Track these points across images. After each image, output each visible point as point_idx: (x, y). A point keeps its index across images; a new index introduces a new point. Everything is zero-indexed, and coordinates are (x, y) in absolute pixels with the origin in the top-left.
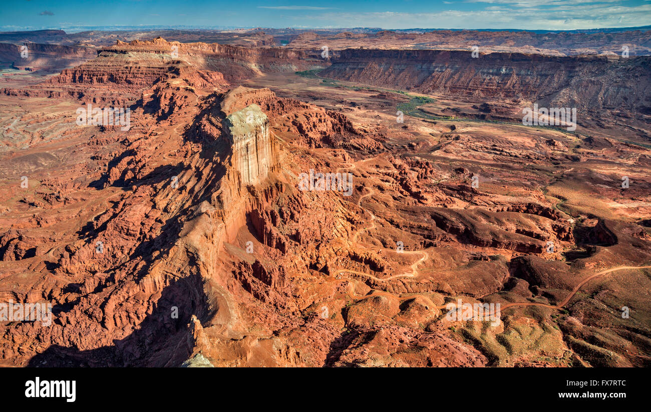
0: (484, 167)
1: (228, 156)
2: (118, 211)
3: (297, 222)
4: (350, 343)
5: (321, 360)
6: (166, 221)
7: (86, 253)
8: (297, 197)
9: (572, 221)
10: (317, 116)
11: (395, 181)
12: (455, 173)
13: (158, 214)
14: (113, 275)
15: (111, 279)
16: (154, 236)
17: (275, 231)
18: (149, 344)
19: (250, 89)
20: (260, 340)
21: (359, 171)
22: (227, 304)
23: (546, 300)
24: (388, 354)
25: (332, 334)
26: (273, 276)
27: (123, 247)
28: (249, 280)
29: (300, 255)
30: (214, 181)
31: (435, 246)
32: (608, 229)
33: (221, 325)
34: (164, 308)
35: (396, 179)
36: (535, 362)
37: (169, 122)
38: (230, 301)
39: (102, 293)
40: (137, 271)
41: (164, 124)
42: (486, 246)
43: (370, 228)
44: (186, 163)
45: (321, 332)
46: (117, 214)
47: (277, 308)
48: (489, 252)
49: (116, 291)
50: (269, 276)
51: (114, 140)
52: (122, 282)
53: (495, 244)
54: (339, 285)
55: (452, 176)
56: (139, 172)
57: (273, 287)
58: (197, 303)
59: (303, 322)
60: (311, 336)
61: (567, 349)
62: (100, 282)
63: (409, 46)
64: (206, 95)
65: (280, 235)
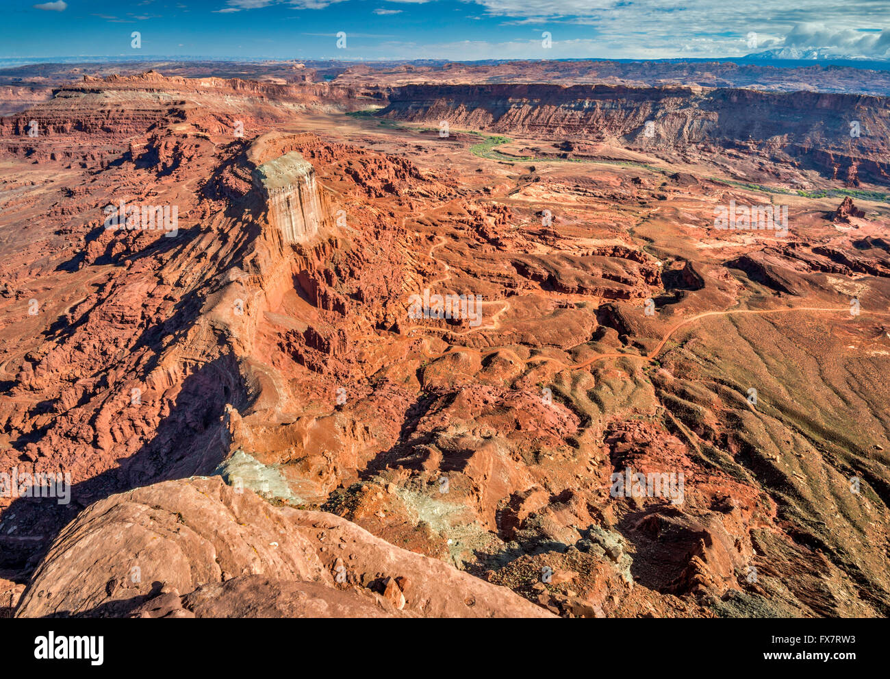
0: (567, 210)
1: (263, 213)
2: (104, 295)
3: (359, 279)
4: (428, 408)
5: (395, 432)
6: (181, 298)
7: (59, 357)
8: (356, 252)
9: (660, 264)
10: (375, 162)
11: (470, 229)
12: (535, 217)
13: (168, 291)
14: (104, 379)
15: (104, 383)
16: (163, 318)
17: (331, 293)
18: (166, 454)
19: (286, 134)
20: (319, 419)
21: (429, 219)
22: (273, 384)
23: (637, 351)
24: (472, 418)
25: (407, 400)
26: (331, 342)
27: (117, 339)
28: (301, 351)
29: (364, 315)
30: (246, 243)
31: (517, 294)
32: (695, 272)
33: (266, 410)
34: (186, 404)
35: (471, 226)
36: (628, 421)
37: (175, 178)
38: (277, 379)
39: (90, 404)
40: (141, 366)
41: (168, 181)
42: (572, 292)
43: (444, 280)
44: (204, 225)
45: (393, 400)
46: (104, 300)
47: (339, 378)
48: (574, 299)
49: (111, 397)
50: (326, 343)
51: (90, 205)
52: (119, 383)
53: (581, 290)
54: (412, 344)
55: (533, 220)
56: (134, 242)
57: (331, 354)
58: (232, 389)
59: (372, 390)
60: (381, 406)
61: (660, 406)
62: (85, 392)
63: (481, 80)
64: (228, 142)
65: (338, 296)
